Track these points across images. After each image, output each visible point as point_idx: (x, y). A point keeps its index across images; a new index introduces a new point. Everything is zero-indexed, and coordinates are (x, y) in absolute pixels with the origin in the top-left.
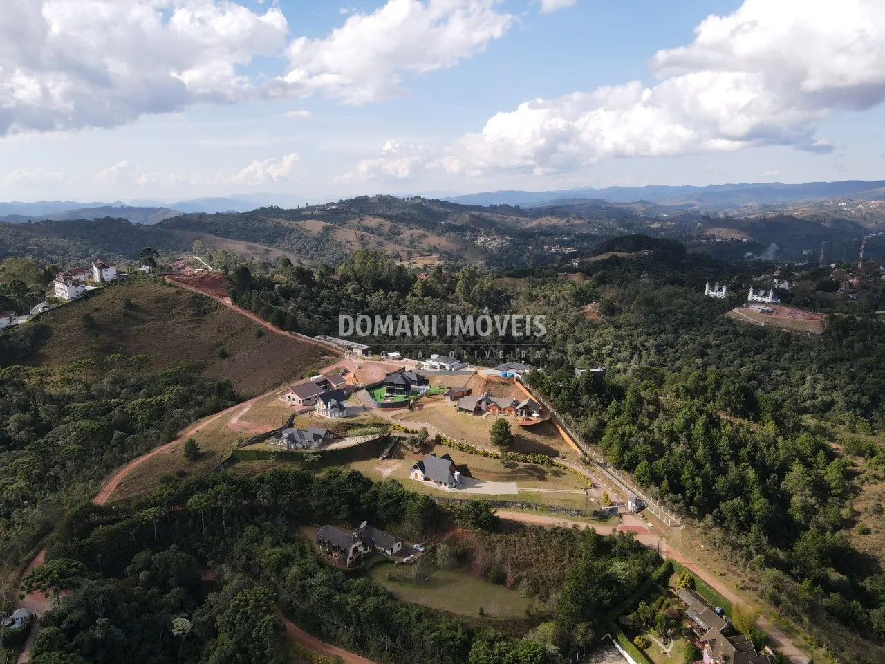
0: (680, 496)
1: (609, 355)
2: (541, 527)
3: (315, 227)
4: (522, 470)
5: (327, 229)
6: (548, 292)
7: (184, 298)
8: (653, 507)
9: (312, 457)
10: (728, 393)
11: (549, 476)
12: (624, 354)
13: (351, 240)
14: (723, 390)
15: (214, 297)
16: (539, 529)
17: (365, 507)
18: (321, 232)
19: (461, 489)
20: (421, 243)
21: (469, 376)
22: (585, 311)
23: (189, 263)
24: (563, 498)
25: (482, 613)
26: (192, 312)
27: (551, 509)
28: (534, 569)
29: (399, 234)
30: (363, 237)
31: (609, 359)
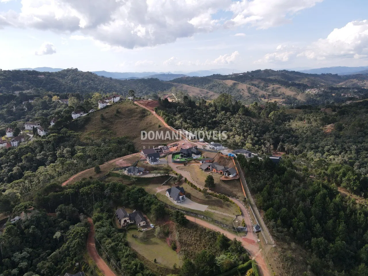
0: (286, 230)
1: (328, 151)
2: (205, 229)
3: (230, 83)
4: (213, 200)
5: (235, 84)
6: (311, 117)
7: (138, 110)
8: (266, 232)
9: (134, 179)
10: (349, 180)
11: (224, 206)
12: (337, 151)
13: (244, 89)
14: (346, 178)
15: (150, 110)
16: (204, 229)
17: (139, 204)
18: (232, 85)
19: (182, 204)
20: (277, 91)
21: (217, 153)
22: (326, 128)
23: (169, 96)
24: (223, 217)
25: (155, 260)
26: (139, 116)
27: (215, 222)
28: (191, 248)
29: (268, 86)
30: (249, 88)
31: (326, 153)
